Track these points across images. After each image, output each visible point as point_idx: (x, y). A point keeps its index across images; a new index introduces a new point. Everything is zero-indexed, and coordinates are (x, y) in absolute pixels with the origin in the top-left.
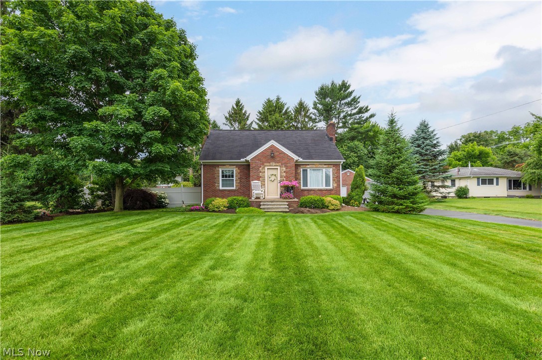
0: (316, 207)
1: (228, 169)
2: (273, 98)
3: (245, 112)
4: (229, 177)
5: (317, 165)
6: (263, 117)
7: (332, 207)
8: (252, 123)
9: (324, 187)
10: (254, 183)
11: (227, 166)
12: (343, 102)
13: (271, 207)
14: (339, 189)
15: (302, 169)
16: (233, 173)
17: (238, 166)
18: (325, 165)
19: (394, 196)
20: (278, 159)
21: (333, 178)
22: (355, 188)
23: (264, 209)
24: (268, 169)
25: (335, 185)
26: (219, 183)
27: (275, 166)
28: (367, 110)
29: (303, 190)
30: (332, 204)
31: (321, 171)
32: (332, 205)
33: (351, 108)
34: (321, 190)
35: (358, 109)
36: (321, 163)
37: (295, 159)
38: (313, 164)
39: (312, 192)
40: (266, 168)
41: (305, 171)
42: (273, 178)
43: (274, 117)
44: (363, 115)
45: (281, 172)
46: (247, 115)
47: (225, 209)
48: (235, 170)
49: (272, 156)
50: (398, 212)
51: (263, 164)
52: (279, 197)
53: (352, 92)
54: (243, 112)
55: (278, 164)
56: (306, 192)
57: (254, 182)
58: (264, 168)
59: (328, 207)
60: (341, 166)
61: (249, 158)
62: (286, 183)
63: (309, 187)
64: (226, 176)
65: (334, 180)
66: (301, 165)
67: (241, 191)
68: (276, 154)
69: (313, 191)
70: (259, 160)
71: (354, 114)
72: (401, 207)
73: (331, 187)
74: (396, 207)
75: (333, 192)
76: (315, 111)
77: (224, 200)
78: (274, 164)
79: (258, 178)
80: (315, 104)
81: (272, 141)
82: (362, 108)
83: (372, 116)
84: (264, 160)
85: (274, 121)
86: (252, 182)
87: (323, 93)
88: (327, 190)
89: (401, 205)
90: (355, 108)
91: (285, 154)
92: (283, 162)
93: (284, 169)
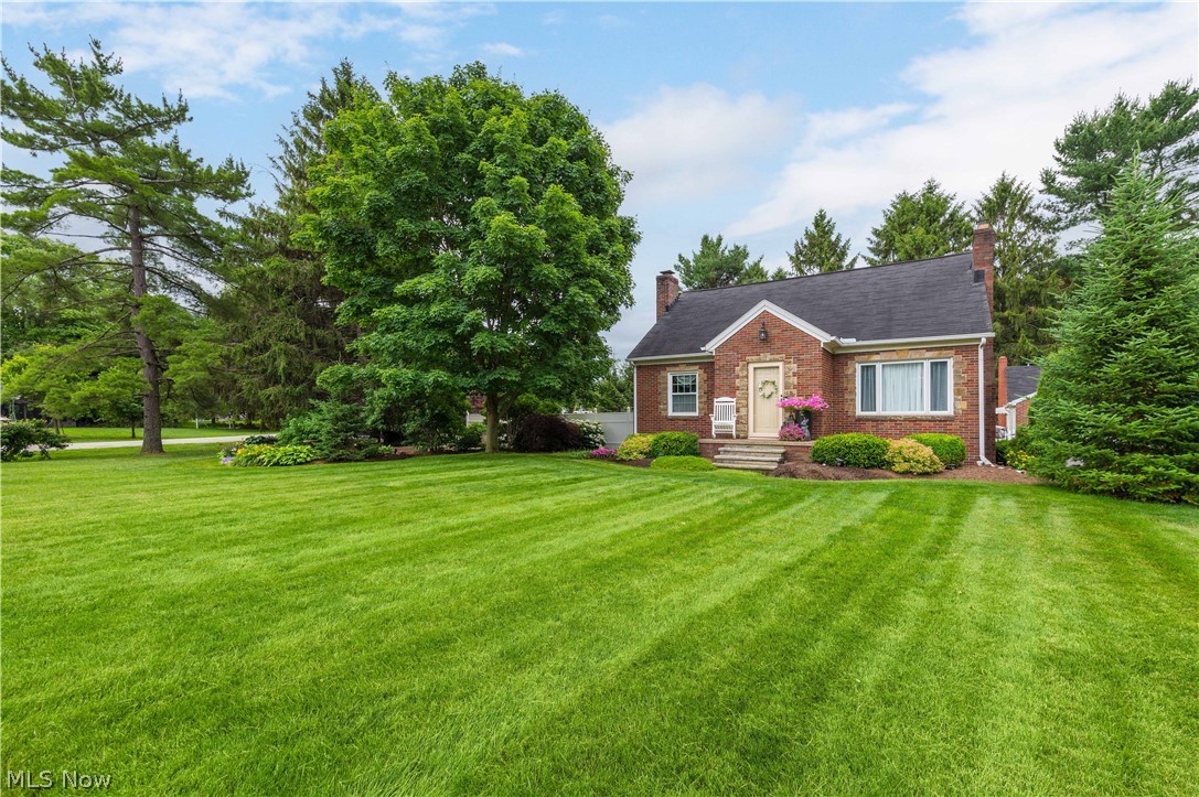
0: (848, 463)
1: (684, 373)
2: (915, 189)
3: (838, 239)
4: (687, 390)
5: (901, 354)
6: (887, 241)
7: (902, 466)
8: (855, 260)
9: (925, 410)
10: (721, 403)
11: (682, 367)
13: (737, 457)
14: (974, 417)
15: (858, 367)
16: (695, 381)
17: (702, 365)
18: (928, 350)
20: (778, 344)
21: (955, 384)
23: (722, 460)
24: (755, 369)
25: (963, 405)
26: (667, 404)
27: (771, 361)
29: (860, 420)
30: (904, 458)
31: (919, 367)
32: (907, 459)
34: (914, 420)
36: (914, 347)
37: (823, 341)
38: (891, 349)
39: (888, 425)
40: (751, 367)
41: (869, 371)
42: (767, 390)
43: (907, 238)
45: (786, 376)
46: (842, 244)
47: (641, 457)
48: (698, 375)
49: (766, 338)
51: (743, 359)
52: (779, 434)
54: (833, 238)
55: (777, 357)
56: (869, 424)
57: (719, 400)
58: (745, 367)
59: (890, 464)
60: (981, 351)
61: (711, 347)
62: (798, 401)
63: (879, 412)
64: (681, 389)
65: (957, 392)
66: (855, 354)
67: (709, 421)
68: (775, 332)
69: (891, 421)
70: (733, 349)
73: (950, 412)
75: (954, 426)
76: (1054, 198)
77: (651, 438)
78: (769, 357)
79: (732, 391)
80: (1048, 179)
81: (765, 302)
84: (745, 349)
85: (907, 246)
86: (715, 400)
88: (933, 420)
91: (795, 330)
92: (791, 351)
93: (794, 367)
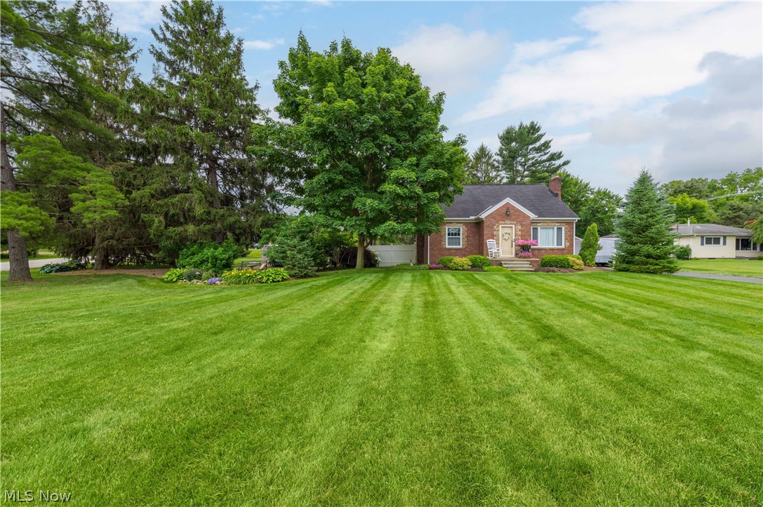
0: (562, 266)
1: (453, 227)
4: (456, 234)
5: (548, 224)
7: (577, 267)
9: (555, 246)
10: (490, 243)
11: (454, 224)
12: (530, 147)
14: (571, 248)
15: (531, 228)
16: (459, 230)
17: (466, 224)
18: (557, 223)
19: (649, 256)
20: (514, 217)
21: (565, 236)
22: (588, 248)
23: (507, 268)
25: (568, 244)
26: (445, 242)
27: (510, 224)
28: (559, 156)
29: (535, 249)
30: (575, 263)
31: (553, 229)
32: (578, 265)
33: (539, 154)
34: (552, 249)
35: (548, 155)
36: (553, 222)
37: (530, 217)
38: (544, 222)
40: (501, 226)
41: (535, 230)
42: (506, 237)
44: (554, 162)
45: (516, 231)
47: (470, 267)
48: (462, 229)
49: (507, 214)
50: (654, 272)
51: (497, 222)
52: (514, 255)
53: (542, 136)
55: (512, 222)
57: (488, 240)
58: (498, 226)
59: (572, 266)
60: (575, 225)
61: (483, 216)
62: (521, 242)
63: (539, 246)
64: (452, 235)
65: (565, 239)
66: (534, 223)
67: (468, 250)
68: (512, 212)
69: (544, 250)
70: (493, 218)
71: (544, 161)
72: (658, 267)
73: (563, 246)
74: (652, 267)
75: (565, 252)
77: (464, 259)
78: (509, 222)
79: (492, 237)
80: (500, 150)
81: (508, 198)
82: (555, 154)
83: (566, 163)
84: (498, 218)
86: (486, 241)
87: (507, 138)
88: (558, 249)
89: (657, 264)
90: (545, 154)
91: (521, 212)
92: (518, 220)
93: (520, 227)
